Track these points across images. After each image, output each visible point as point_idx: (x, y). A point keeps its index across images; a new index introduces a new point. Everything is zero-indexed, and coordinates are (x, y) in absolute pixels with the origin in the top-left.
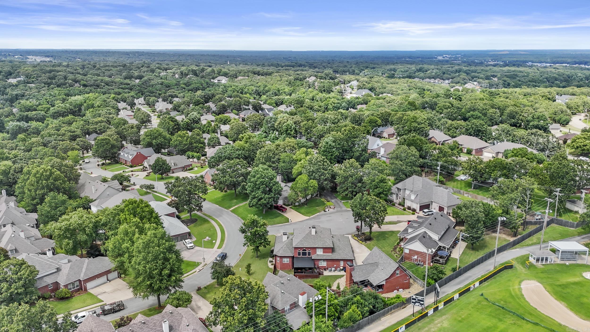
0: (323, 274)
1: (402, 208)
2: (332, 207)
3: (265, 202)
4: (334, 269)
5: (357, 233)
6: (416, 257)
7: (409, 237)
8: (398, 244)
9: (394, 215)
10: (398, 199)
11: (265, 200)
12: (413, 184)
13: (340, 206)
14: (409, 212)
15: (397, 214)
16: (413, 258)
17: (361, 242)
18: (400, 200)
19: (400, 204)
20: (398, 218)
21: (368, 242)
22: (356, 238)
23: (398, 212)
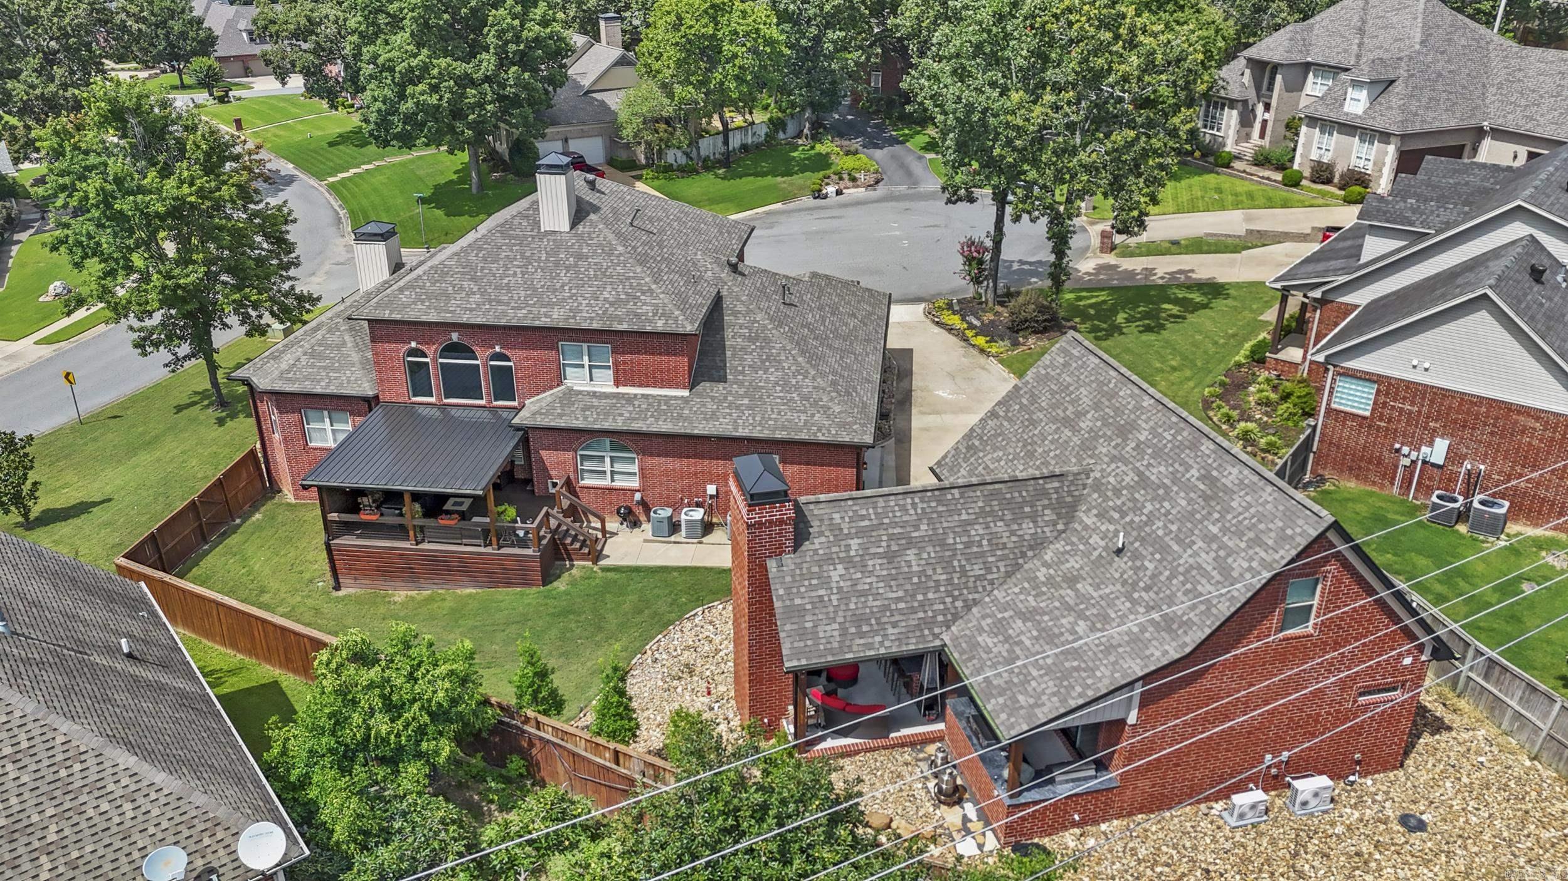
0: (597, 556)
1: (1278, 177)
2: (861, 176)
3: (434, 99)
4: (698, 514)
5: (970, 291)
6: (1438, 451)
7: (1361, 298)
8: (1258, 358)
9: (1223, 208)
10: (1248, 137)
11: (435, 89)
12: (1361, 31)
13: (909, 173)
14: (1324, 194)
15: (1247, 201)
16: (1408, 455)
17: (981, 341)
18: (1266, 143)
19: (1262, 160)
20: (1248, 219)
21: (1031, 340)
22: (955, 320)
23: (1251, 196)
